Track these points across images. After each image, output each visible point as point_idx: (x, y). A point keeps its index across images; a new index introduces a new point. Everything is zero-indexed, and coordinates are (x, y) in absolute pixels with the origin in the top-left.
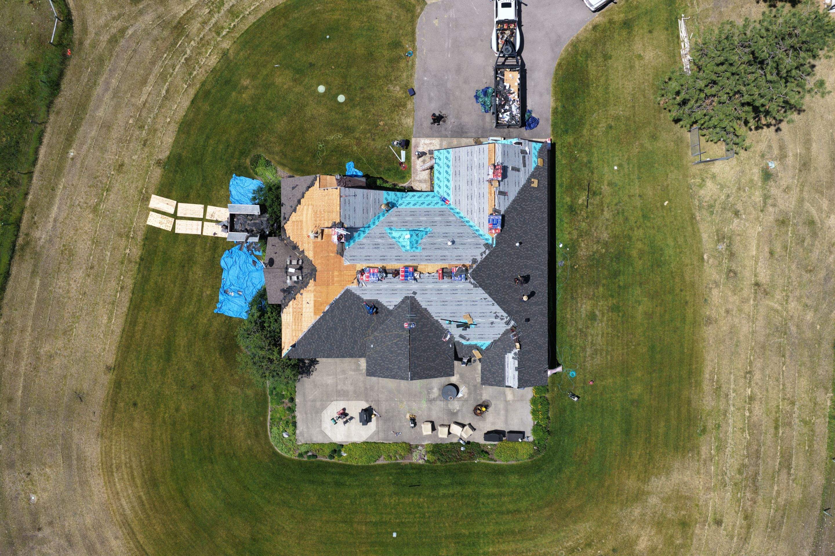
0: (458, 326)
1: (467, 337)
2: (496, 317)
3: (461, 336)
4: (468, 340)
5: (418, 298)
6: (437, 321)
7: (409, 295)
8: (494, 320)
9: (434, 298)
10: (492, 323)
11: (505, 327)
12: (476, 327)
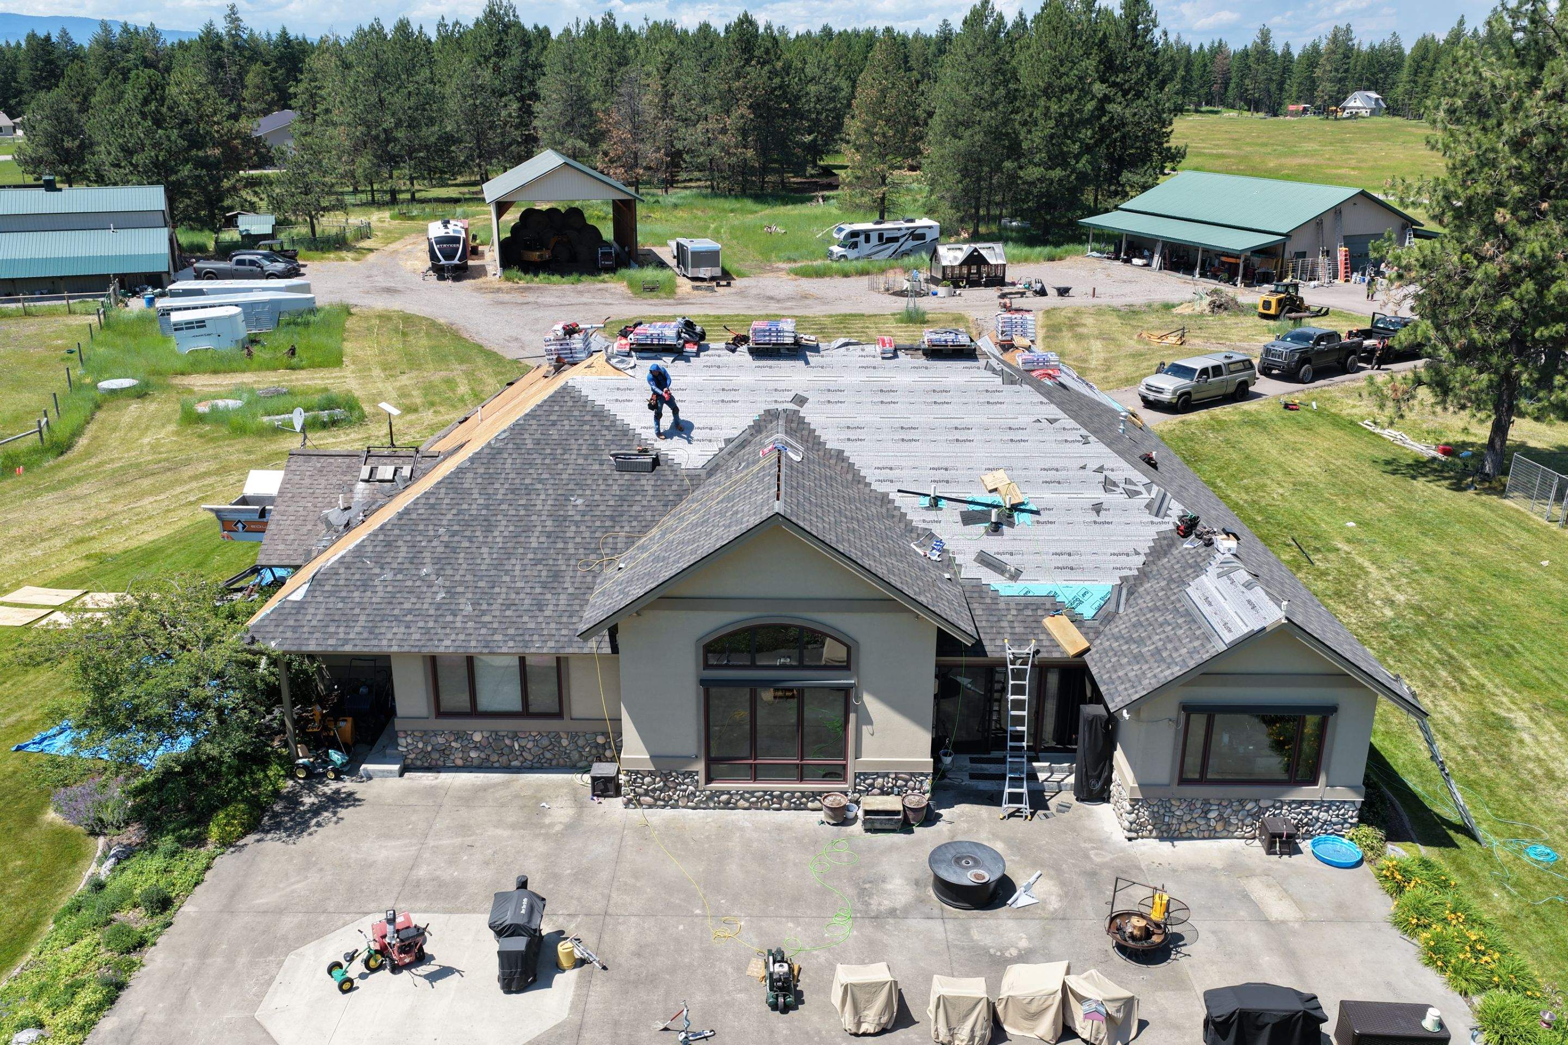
0: (968, 519)
1: (1012, 563)
2: (1108, 485)
3: (985, 560)
4: (1015, 576)
5: (812, 415)
6: (884, 499)
7: (781, 407)
8: (1100, 495)
9: (869, 416)
10: (1098, 508)
11: (1152, 523)
12: (1038, 522)
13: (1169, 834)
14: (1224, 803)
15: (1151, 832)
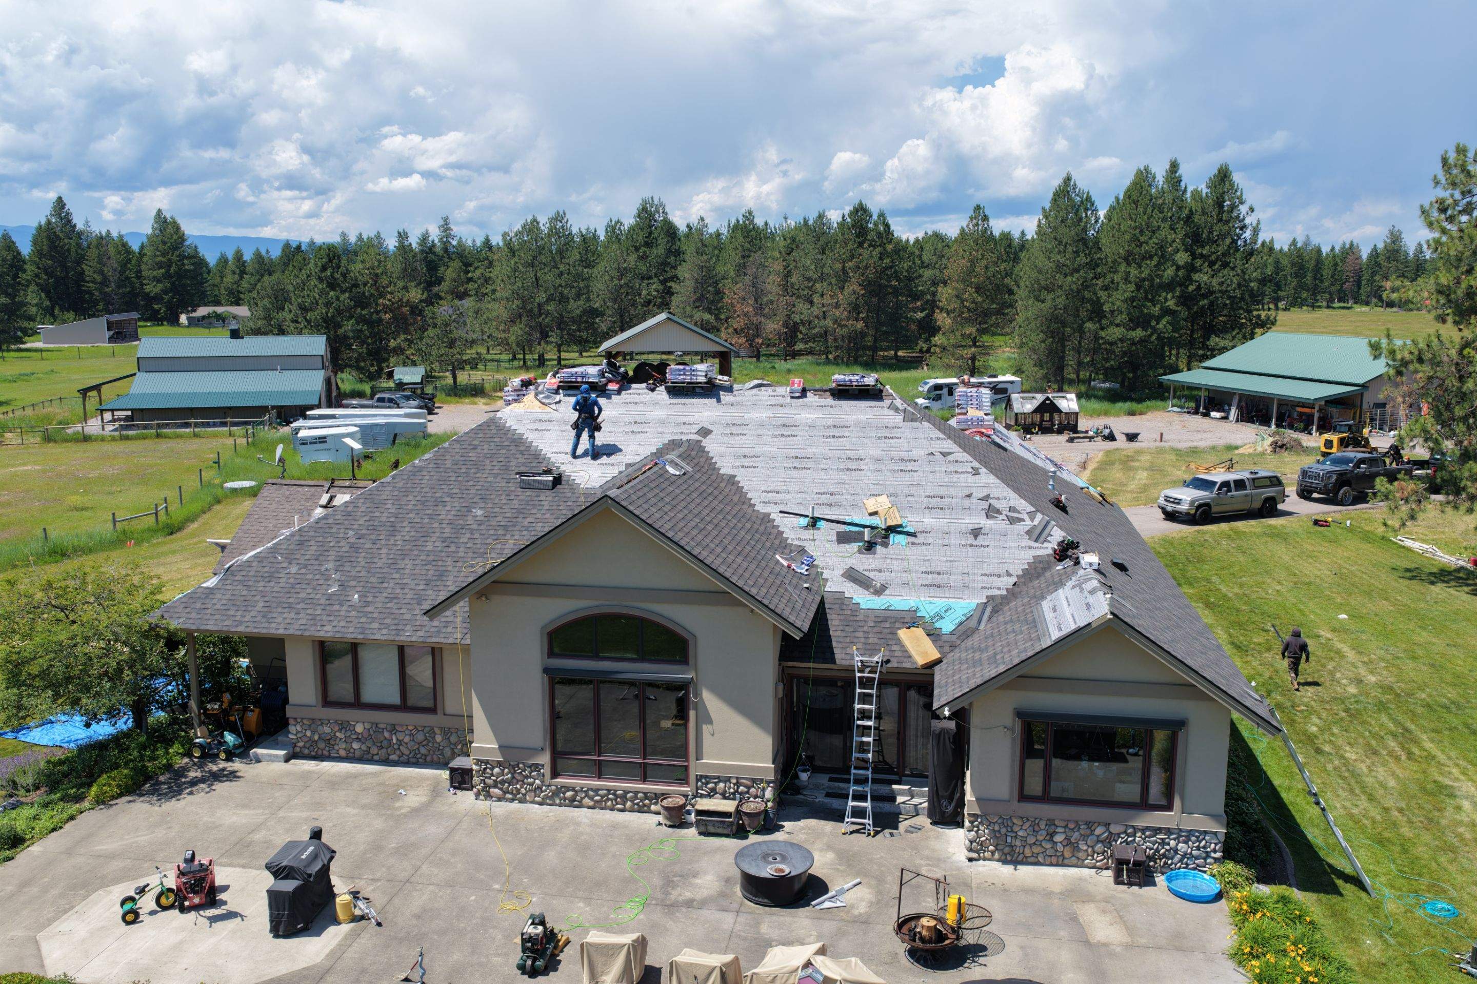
0: (843, 538)
1: (878, 579)
2: (991, 512)
3: (852, 575)
4: (880, 591)
6: (766, 518)
7: (684, 438)
8: (981, 521)
9: (769, 447)
10: (976, 532)
11: (1030, 547)
12: (913, 543)
13: (1013, 858)
14: (1072, 826)
15: (993, 853)
